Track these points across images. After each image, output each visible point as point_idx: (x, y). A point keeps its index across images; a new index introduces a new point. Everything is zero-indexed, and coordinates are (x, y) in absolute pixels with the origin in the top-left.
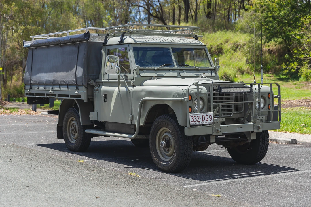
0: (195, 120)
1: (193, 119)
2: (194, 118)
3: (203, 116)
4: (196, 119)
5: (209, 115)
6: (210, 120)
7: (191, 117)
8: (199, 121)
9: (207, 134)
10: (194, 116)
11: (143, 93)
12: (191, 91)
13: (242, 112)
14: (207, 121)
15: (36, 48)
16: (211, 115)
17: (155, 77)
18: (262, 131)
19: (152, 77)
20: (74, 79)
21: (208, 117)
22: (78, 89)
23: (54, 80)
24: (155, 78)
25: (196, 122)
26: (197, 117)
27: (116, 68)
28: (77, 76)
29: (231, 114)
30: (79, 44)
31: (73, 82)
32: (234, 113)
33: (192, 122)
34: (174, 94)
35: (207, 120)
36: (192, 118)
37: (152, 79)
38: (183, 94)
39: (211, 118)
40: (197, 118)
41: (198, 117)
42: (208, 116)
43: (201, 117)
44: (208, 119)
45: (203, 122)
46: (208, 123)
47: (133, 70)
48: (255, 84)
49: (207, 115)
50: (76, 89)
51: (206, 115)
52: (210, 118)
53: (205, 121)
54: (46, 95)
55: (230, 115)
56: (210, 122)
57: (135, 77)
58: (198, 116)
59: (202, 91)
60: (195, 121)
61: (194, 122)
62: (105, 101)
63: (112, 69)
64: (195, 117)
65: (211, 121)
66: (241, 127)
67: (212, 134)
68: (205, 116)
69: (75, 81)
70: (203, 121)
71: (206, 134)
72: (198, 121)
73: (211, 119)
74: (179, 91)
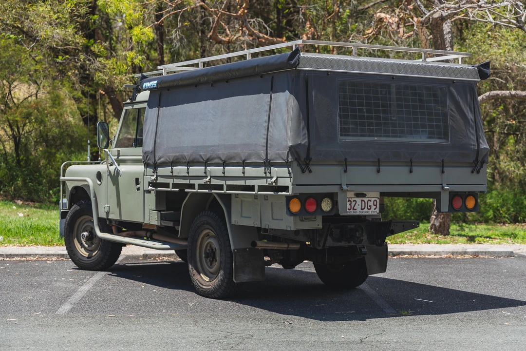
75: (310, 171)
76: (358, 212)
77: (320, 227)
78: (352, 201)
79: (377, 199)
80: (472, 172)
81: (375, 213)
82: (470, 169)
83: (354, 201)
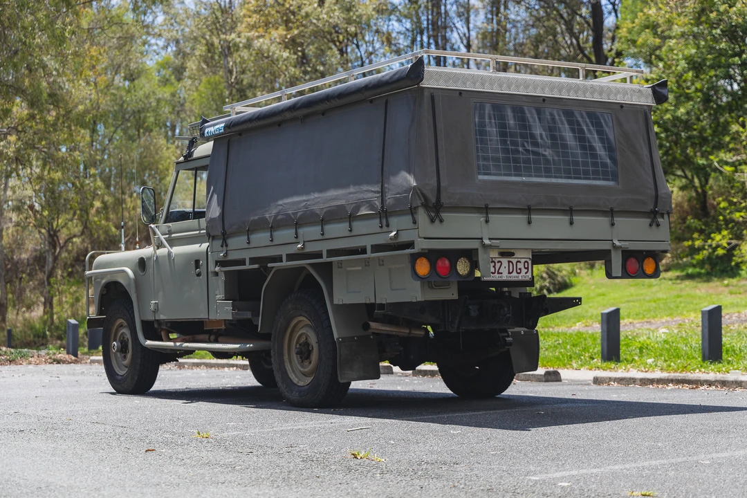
75: (441, 221)
76: (505, 276)
77: (456, 297)
78: (496, 262)
79: (528, 260)
80: (651, 225)
81: (527, 279)
82: (648, 221)
83: (498, 262)
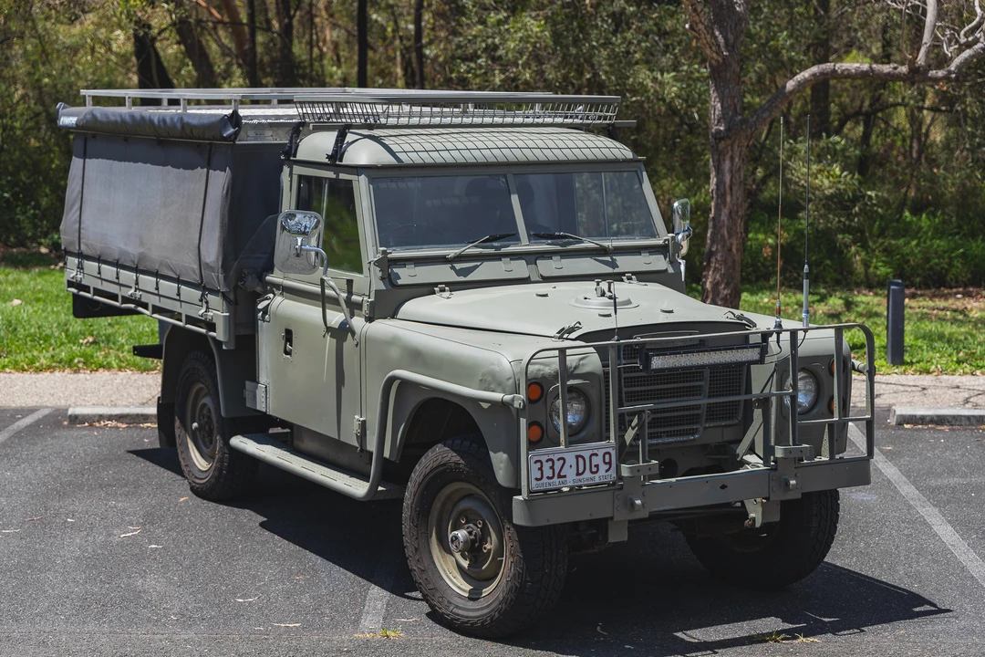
0: (548, 472)
1: (541, 469)
2: (547, 466)
3: (577, 457)
4: (552, 468)
5: (601, 453)
6: (607, 471)
7: (536, 462)
8: (565, 476)
9: (593, 518)
10: (544, 459)
11: (394, 353)
12: (542, 367)
13: (736, 421)
14: (592, 473)
15: (94, 136)
16: (610, 450)
17: (447, 284)
18: (800, 496)
19: (436, 284)
20: (196, 267)
21: (597, 460)
22: (207, 303)
23: (142, 257)
24: (444, 291)
25: (551, 481)
26: (556, 462)
27: (313, 254)
28: (202, 257)
29: (694, 432)
30: (210, 150)
31: (192, 273)
32: (705, 428)
33: (537, 479)
34: (484, 375)
35: (594, 469)
36: (538, 465)
37: (434, 293)
38: (509, 379)
39: (610, 463)
40: (558, 465)
41: (562, 461)
42: (596, 455)
43: (570, 458)
44: (597, 466)
45: (581, 477)
46: (597, 481)
47: (370, 263)
48: (778, 334)
49: (595, 451)
50: (201, 300)
51: (591, 452)
52: (607, 460)
53: (587, 474)
54: (120, 299)
55: (693, 434)
56: (604, 475)
57: (373, 289)
58: (559, 459)
59: (583, 365)
60: (548, 478)
61: (545, 480)
62: (287, 353)
63: (298, 255)
64: (550, 464)
65: (609, 473)
66: (723, 487)
67: (609, 515)
68: (587, 454)
69: (198, 271)
70: (578, 474)
71: (588, 518)
72: (560, 476)
73: (608, 466)
74: (497, 368)
